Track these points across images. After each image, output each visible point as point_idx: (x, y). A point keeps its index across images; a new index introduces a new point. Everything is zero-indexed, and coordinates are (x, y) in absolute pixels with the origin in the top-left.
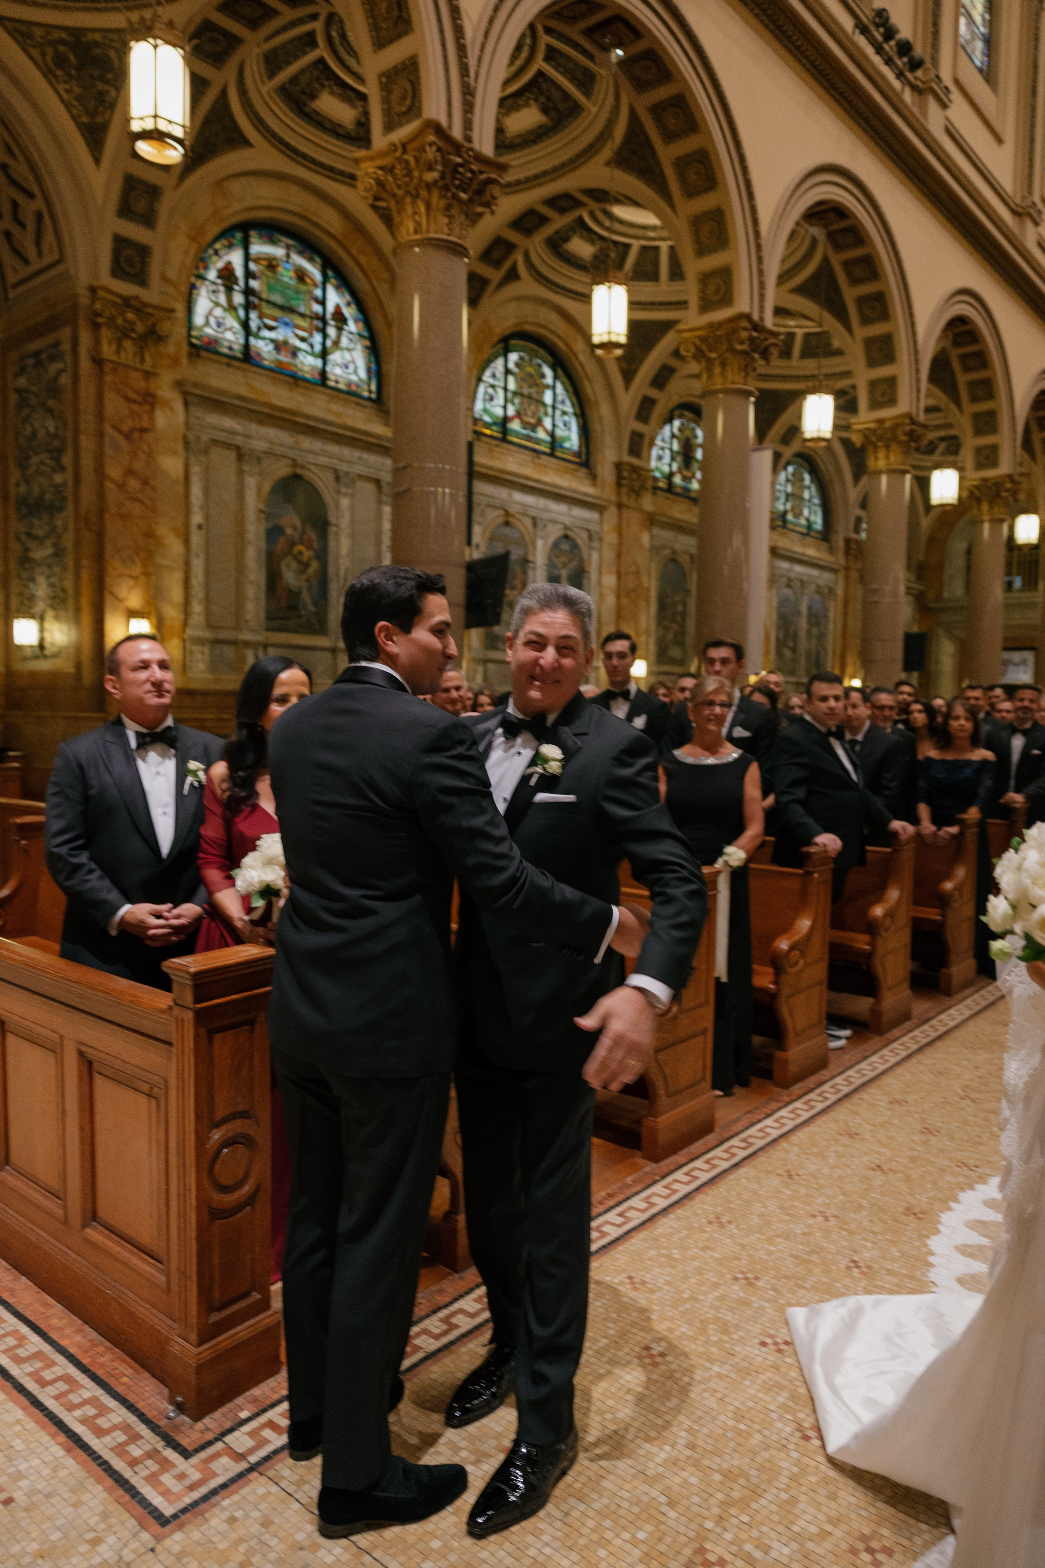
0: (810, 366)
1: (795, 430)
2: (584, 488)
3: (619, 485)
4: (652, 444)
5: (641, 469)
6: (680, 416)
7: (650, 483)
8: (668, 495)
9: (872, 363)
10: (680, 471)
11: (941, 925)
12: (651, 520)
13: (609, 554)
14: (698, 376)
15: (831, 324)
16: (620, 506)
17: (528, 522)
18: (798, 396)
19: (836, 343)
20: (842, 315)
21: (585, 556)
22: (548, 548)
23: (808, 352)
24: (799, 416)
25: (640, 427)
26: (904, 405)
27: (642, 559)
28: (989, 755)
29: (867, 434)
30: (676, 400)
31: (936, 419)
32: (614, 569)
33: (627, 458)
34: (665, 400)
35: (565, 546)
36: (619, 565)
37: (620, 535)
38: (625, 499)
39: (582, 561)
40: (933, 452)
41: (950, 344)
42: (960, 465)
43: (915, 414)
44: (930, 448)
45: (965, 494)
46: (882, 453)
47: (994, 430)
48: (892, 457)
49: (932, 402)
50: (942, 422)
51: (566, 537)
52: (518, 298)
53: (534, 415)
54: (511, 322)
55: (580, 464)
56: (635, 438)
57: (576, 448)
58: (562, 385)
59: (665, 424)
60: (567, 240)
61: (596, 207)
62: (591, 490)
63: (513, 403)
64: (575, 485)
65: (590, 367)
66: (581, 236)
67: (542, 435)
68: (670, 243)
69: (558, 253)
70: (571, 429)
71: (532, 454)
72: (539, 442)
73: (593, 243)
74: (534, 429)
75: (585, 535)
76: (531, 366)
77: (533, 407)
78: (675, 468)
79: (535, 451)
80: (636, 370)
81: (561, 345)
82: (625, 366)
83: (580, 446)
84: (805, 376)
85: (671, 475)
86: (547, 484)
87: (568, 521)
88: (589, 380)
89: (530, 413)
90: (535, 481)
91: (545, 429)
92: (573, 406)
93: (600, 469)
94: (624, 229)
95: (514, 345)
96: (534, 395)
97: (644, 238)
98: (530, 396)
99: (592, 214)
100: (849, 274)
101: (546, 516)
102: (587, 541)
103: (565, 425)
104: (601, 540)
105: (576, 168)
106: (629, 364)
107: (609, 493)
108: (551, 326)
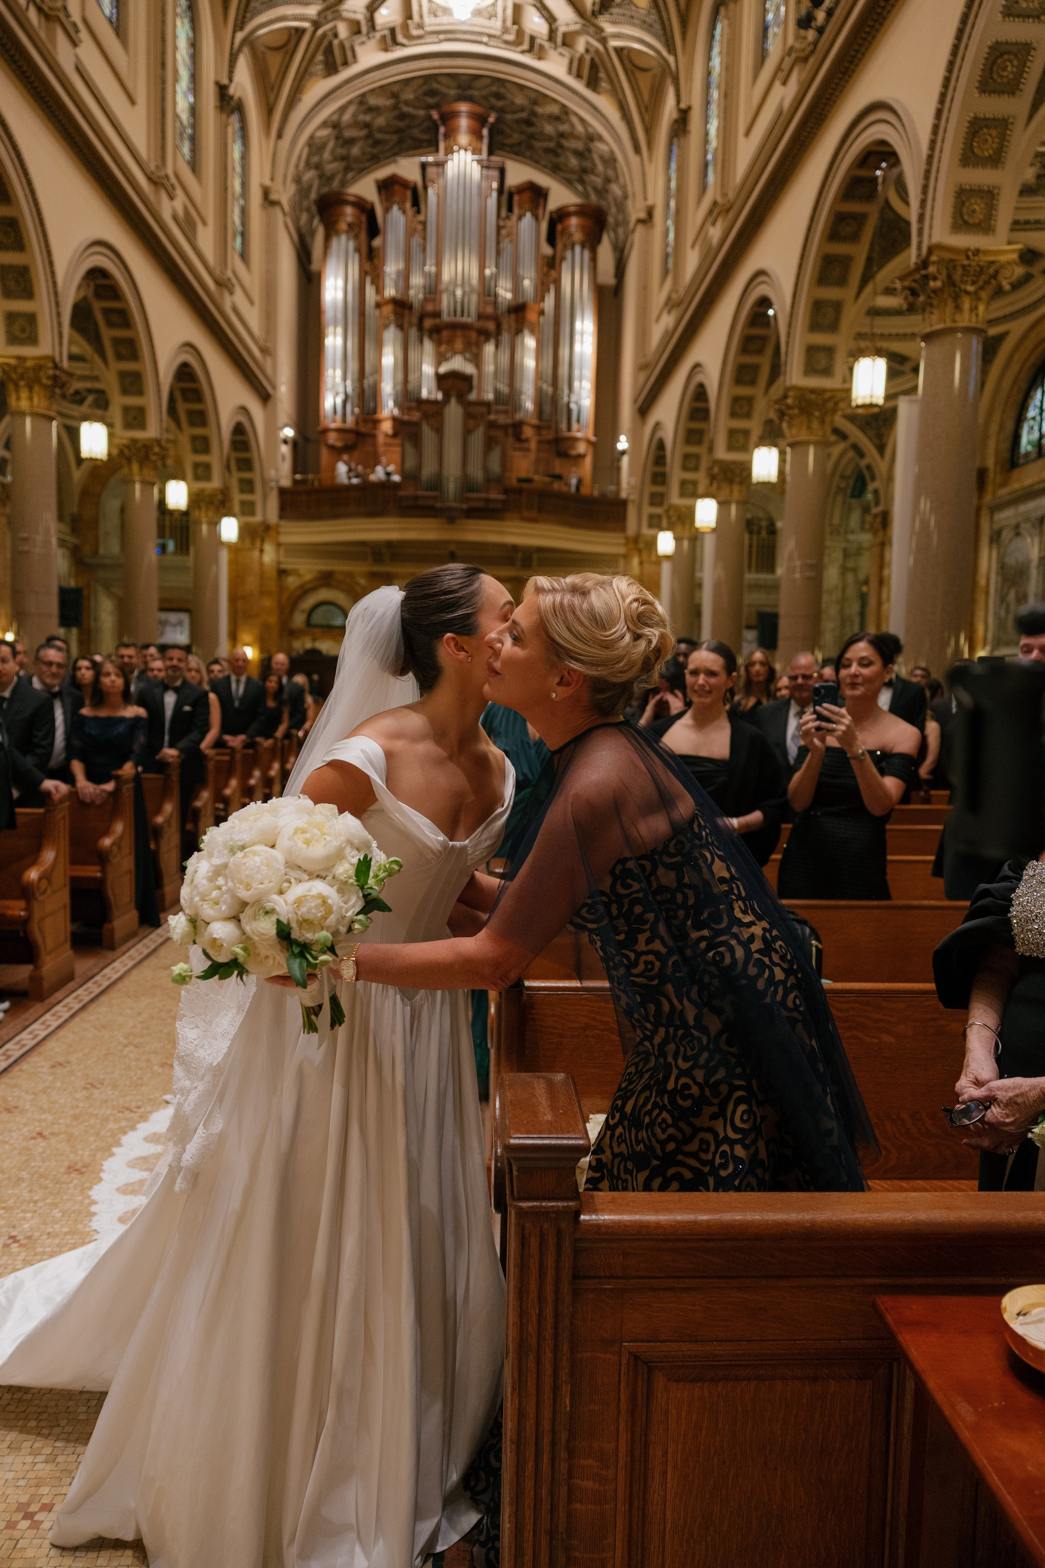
9: (8, 294)
11: (102, 882)
26: (45, 347)
28: (141, 712)
29: (6, 370)
31: (79, 369)
40: (81, 402)
41: (90, 293)
42: (109, 421)
43: (57, 359)
44: (78, 398)
45: (115, 452)
46: (24, 394)
47: (140, 392)
48: (36, 400)
49: (75, 350)
50: (87, 373)
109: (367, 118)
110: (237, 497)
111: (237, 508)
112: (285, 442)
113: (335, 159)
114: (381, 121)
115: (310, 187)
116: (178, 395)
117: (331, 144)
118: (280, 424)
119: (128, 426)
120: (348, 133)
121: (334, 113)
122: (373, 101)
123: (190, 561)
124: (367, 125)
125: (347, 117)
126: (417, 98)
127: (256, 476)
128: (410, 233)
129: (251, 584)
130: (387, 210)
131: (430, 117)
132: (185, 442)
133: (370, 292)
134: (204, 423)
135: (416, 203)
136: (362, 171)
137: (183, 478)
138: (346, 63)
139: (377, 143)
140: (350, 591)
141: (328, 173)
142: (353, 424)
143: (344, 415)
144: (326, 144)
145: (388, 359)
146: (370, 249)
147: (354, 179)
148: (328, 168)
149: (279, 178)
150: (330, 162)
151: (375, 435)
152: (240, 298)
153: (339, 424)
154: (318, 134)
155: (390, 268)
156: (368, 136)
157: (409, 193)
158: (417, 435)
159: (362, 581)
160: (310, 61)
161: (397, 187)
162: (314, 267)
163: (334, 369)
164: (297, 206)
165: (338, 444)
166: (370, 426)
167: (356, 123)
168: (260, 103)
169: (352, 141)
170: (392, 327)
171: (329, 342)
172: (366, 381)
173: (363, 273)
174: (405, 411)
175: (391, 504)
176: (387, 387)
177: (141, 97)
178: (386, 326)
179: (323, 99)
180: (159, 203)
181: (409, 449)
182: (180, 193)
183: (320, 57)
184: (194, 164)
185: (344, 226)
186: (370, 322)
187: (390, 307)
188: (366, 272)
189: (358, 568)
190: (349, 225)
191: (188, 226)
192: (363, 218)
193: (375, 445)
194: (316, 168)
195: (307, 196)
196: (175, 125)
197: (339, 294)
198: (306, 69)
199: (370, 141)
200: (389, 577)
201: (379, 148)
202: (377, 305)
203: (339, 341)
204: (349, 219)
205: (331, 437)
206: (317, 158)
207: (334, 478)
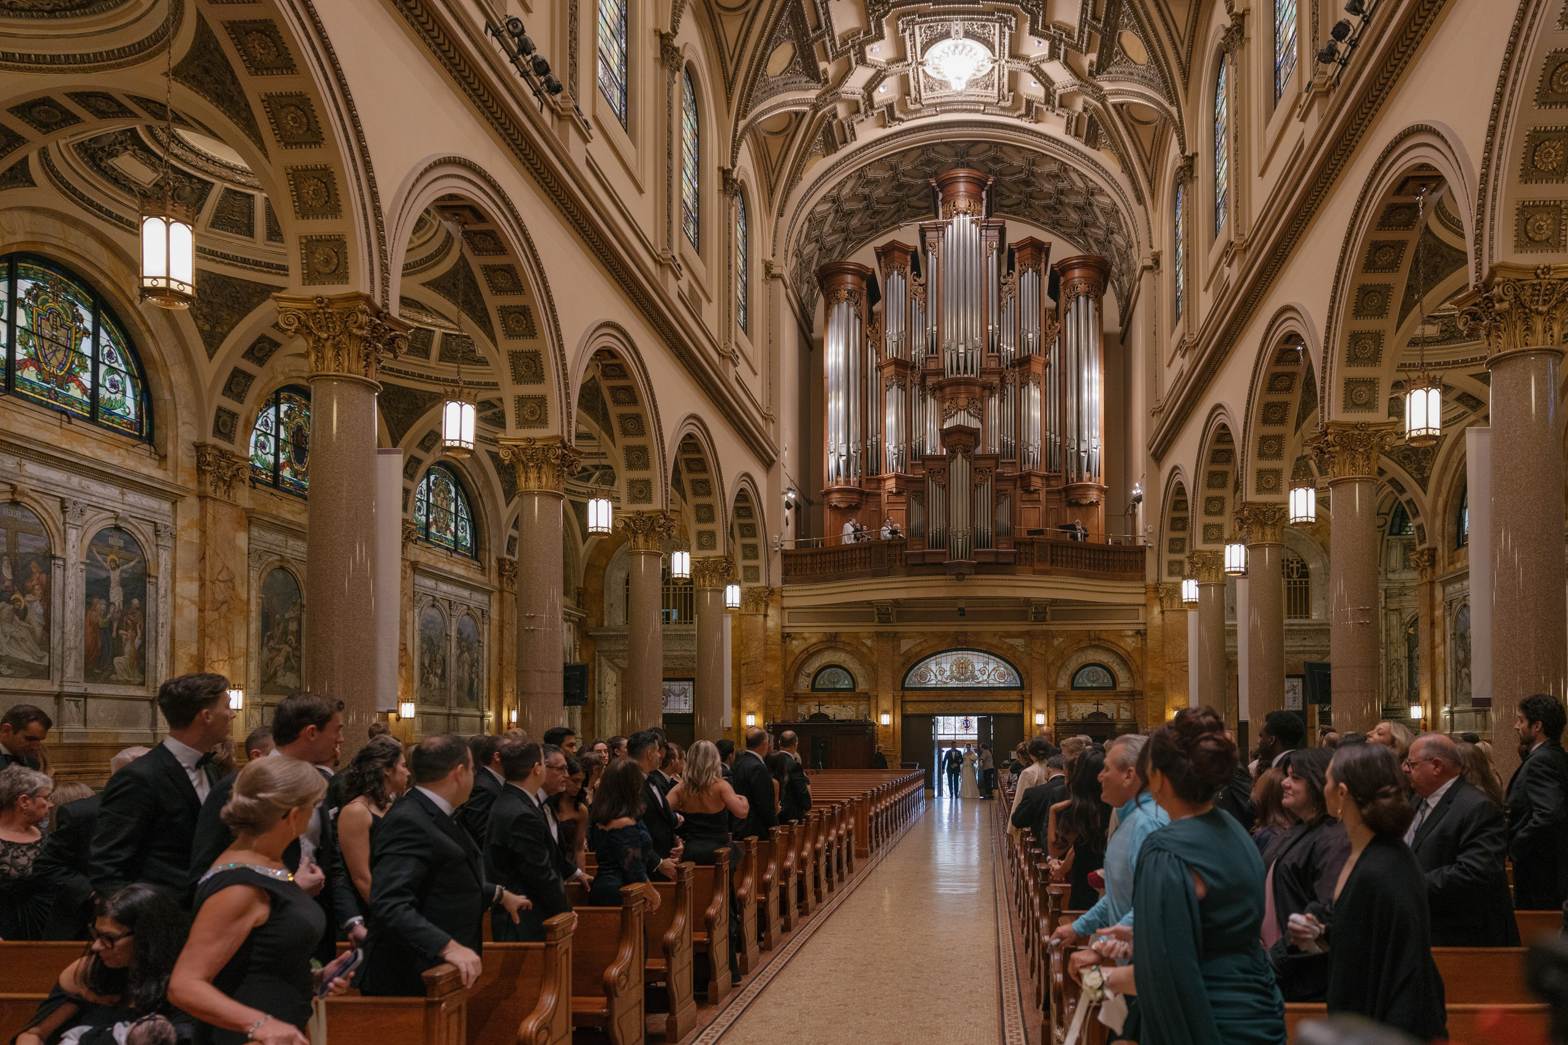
0: (449, 370)
1: (434, 436)
2: (147, 468)
3: (200, 471)
4: (249, 427)
5: (234, 455)
6: (289, 400)
7: (247, 474)
8: (272, 490)
9: (518, 379)
10: (289, 462)
12: (249, 519)
13: (186, 556)
14: (305, 355)
15: (470, 328)
16: (202, 497)
17: (54, 506)
18: (438, 400)
19: (480, 353)
20: (484, 322)
21: (149, 556)
22: (87, 542)
23: (447, 355)
24: (439, 422)
25: (230, 404)
26: (554, 428)
27: (238, 565)
29: (515, 451)
30: (281, 380)
31: (586, 447)
32: (195, 575)
33: (211, 440)
34: (265, 378)
35: (116, 541)
36: (202, 571)
37: (203, 532)
38: (210, 490)
39: (145, 561)
40: (588, 479)
41: (599, 374)
42: (615, 495)
43: (566, 439)
44: (585, 475)
45: (621, 525)
46: (533, 475)
47: (646, 466)
48: (544, 480)
49: (583, 429)
50: (595, 450)
51: (118, 528)
52: (34, 210)
53: (61, 365)
54: (20, 238)
55: (140, 438)
56: (225, 417)
57: (132, 416)
58: (109, 334)
59: (268, 406)
60: (113, 154)
61: (156, 123)
62: (158, 474)
63: (25, 345)
64: (131, 463)
65: (155, 321)
66: (134, 155)
67: (75, 392)
68: (265, 195)
69: (99, 167)
70: (124, 394)
71: (58, 415)
72: (72, 401)
73: (156, 170)
74: (63, 382)
75: (148, 529)
76: (55, 301)
77: (60, 355)
78: (282, 458)
79: (63, 412)
80: (224, 336)
81: (107, 284)
82: (207, 327)
83: (139, 416)
84: (446, 380)
85: (277, 467)
86: (85, 458)
87: (119, 508)
88: (153, 336)
89: (54, 362)
90: (64, 451)
91: (80, 385)
92: (126, 363)
93: (170, 448)
94: (201, 163)
95: (25, 269)
96: (62, 340)
97: (231, 181)
98: (54, 340)
99: (149, 129)
100: (490, 281)
101: (83, 499)
102: (152, 537)
103: (114, 385)
104: (174, 537)
105: (119, 66)
106: (213, 327)
107: (186, 479)
108: (88, 257)
109: (866, 191)
110: (740, 563)
111: (741, 575)
112: (788, 506)
113: (835, 231)
114: (879, 192)
115: (810, 262)
116: (682, 466)
117: (831, 218)
118: (783, 489)
119: (633, 499)
120: (846, 207)
121: (834, 188)
122: (871, 174)
123: (693, 628)
124: (865, 197)
125: (846, 191)
126: (914, 168)
127: (759, 541)
128: (910, 297)
129: (756, 649)
130: (887, 276)
131: (928, 184)
132: (689, 511)
133: (872, 358)
134: (709, 493)
135: (916, 267)
136: (862, 241)
137: (688, 550)
138: (845, 142)
139: (876, 213)
140: (855, 653)
141: (828, 246)
142: (857, 485)
143: (848, 476)
144: (826, 218)
145: (891, 419)
146: (871, 313)
147: (854, 250)
148: (829, 240)
149: (780, 253)
150: (830, 235)
151: (880, 495)
152: (743, 369)
153: (842, 485)
154: (819, 209)
155: (893, 331)
156: (867, 208)
157: (909, 258)
158: (923, 492)
159: (869, 643)
160: (811, 142)
161: (896, 253)
162: (815, 335)
163: (837, 433)
164: (798, 278)
165: (842, 505)
166: (874, 486)
167: (854, 197)
168: (762, 184)
169: (851, 213)
170: (895, 387)
171: (831, 406)
172: (869, 442)
173: (864, 338)
174: (909, 470)
175: (898, 563)
176: (891, 447)
177: (649, 186)
178: (889, 387)
179: (823, 176)
180: (666, 284)
181: (915, 506)
182: (685, 272)
183: (819, 137)
184: (699, 245)
185: (844, 294)
186: (873, 385)
187: (893, 367)
188: (867, 336)
189: (865, 630)
190: (850, 292)
191: (693, 303)
192: (864, 285)
193: (879, 504)
194: (817, 241)
195: (808, 269)
196: (680, 210)
197: (841, 359)
198: (806, 149)
199: (869, 212)
200: (896, 637)
201: (878, 218)
202: (880, 368)
203: (841, 404)
204: (850, 287)
205: (835, 499)
206: (817, 233)
207: (839, 539)
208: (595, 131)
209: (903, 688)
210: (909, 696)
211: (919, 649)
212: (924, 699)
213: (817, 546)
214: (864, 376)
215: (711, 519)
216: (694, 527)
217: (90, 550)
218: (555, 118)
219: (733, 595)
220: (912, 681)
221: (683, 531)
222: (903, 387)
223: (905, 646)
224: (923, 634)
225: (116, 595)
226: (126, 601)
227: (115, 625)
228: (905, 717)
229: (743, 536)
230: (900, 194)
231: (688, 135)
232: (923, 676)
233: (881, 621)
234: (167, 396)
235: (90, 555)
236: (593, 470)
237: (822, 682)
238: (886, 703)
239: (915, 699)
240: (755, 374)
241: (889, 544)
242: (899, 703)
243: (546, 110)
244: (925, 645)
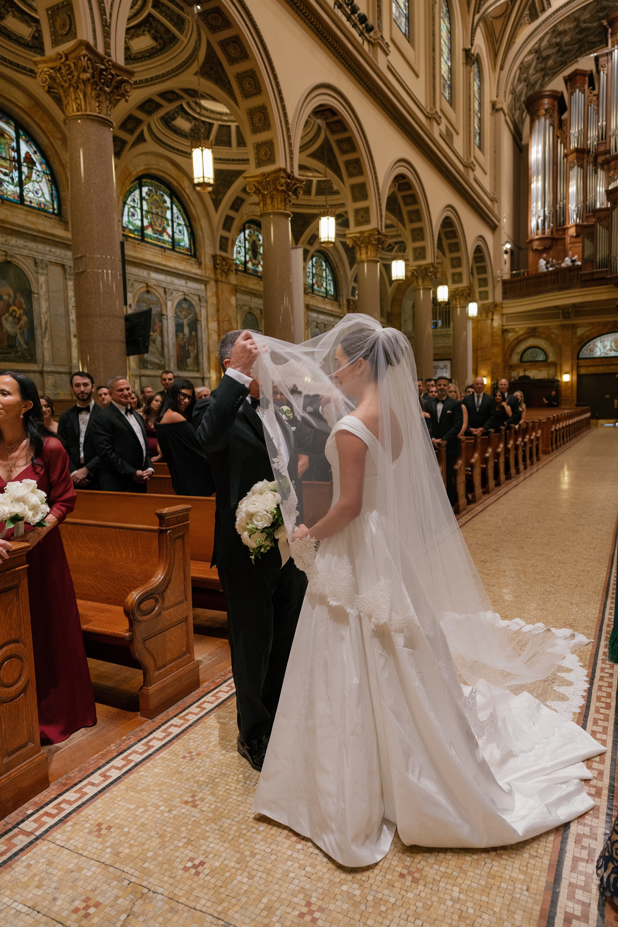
0: (321, 200)
1: (315, 236)
2: (195, 270)
3: (215, 268)
4: (233, 244)
5: (228, 258)
6: (249, 228)
7: (233, 267)
8: (245, 275)
9: (355, 199)
10: (251, 260)
12: (236, 290)
13: (212, 310)
14: (257, 204)
15: (332, 176)
16: (216, 281)
17: (161, 291)
18: (316, 217)
19: (335, 187)
20: (337, 171)
21: (198, 311)
22: (175, 306)
23: (319, 192)
24: (317, 229)
25: (225, 234)
26: (374, 224)
27: (232, 312)
29: (355, 240)
30: (246, 218)
31: (391, 232)
32: (215, 319)
33: (219, 252)
34: (239, 218)
35: (185, 305)
36: (218, 316)
37: (218, 298)
38: (219, 277)
39: (196, 315)
40: (392, 250)
41: (396, 190)
42: (406, 258)
43: (380, 229)
44: (390, 248)
46: (364, 251)
48: (369, 253)
49: (389, 222)
51: (185, 299)
52: (146, 153)
53: (160, 225)
54: (142, 168)
55: (191, 255)
56: (223, 240)
57: (187, 246)
58: (177, 207)
59: (240, 232)
60: (174, 119)
61: (191, 100)
62: (198, 272)
63: (147, 218)
64: (188, 268)
65: (193, 197)
66: (182, 117)
67: (166, 237)
68: (236, 124)
69: (169, 126)
70: (184, 235)
71: (160, 249)
72: (164, 242)
73: (190, 122)
74: (161, 234)
75: (196, 298)
76: (156, 195)
77: (159, 221)
78: (248, 259)
79: (162, 247)
80: (221, 200)
81: (175, 183)
82: (214, 197)
83: (190, 245)
84: (319, 206)
85: (246, 263)
86: (171, 267)
87: (185, 290)
88: (193, 205)
89: (158, 224)
90: (164, 266)
91: (168, 234)
92: (184, 220)
93: (203, 259)
94: (208, 114)
95: (145, 182)
96: (160, 213)
97: (221, 120)
98: (157, 214)
99: (188, 104)
100: (340, 148)
101: (172, 287)
102: (198, 302)
103: (180, 232)
104: (206, 301)
105: (176, 75)
106: (217, 196)
107: (209, 273)
108: (168, 172)
109: (558, 40)
110: (477, 290)
111: (477, 297)
112: (506, 252)
113: (537, 72)
114: (567, 38)
115: (520, 95)
117: (534, 64)
118: (503, 243)
119: (416, 259)
120: (544, 54)
121: (536, 43)
122: (561, 28)
124: (557, 44)
125: (544, 43)
126: (592, 16)
127: (489, 276)
128: (587, 105)
129: (486, 340)
130: (571, 94)
131: (602, 24)
132: (447, 262)
133: (561, 150)
134: (458, 250)
135: (592, 84)
136: (554, 74)
137: (447, 284)
138: (543, 10)
139: (565, 53)
140: (548, 338)
141: (532, 82)
142: (550, 234)
143: (544, 229)
144: (531, 64)
145: (573, 189)
146: (561, 121)
147: (550, 81)
148: (533, 79)
149: (502, 94)
150: (534, 75)
151: (564, 239)
152: (478, 172)
153: (540, 235)
154: (526, 60)
155: (575, 130)
156: (559, 51)
157: (587, 79)
158: (593, 233)
159: (556, 331)
160: (521, 16)
161: (578, 77)
162: (524, 142)
163: (537, 202)
164: (513, 107)
165: (540, 248)
166: (561, 233)
167: (550, 45)
168: (490, 53)
169: (548, 57)
170: (576, 167)
171: (533, 186)
172: (558, 206)
173: (555, 138)
174: (585, 219)
175: (576, 280)
176: (572, 207)
177: (422, 73)
178: (571, 168)
179: (529, 37)
180: (432, 130)
181: (587, 242)
182: (443, 120)
183: (527, 12)
184: (451, 102)
185: (543, 112)
186: (561, 168)
187: (574, 155)
188: (558, 137)
189: (553, 324)
190: (546, 110)
191: (448, 138)
192: (556, 103)
193: (564, 245)
194: (525, 81)
195: (519, 100)
196: (440, 81)
197: (540, 155)
198: (518, 22)
199: (560, 54)
200: (574, 327)
201: (566, 56)
202: (566, 156)
203: (540, 184)
204: (546, 106)
205: (536, 245)
206: (525, 75)
207: (537, 269)
208: (392, 48)
209: (578, 358)
210: (582, 363)
211: (589, 333)
212: (592, 364)
213: (524, 275)
214: (555, 163)
215: (460, 265)
216: (450, 271)
217: (176, 310)
218: (371, 46)
219: (473, 309)
220: (585, 353)
221: (444, 275)
222: (581, 166)
223: (580, 332)
224: (592, 324)
225: (186, 330)
226: (190, 333)
227: (187, 344)
228: (579, 376)
229: (479, 273)
230: (581, 36)
231: (444, 33)
232: (592, 350)
233: (564, 317)
234: (200, 234)
235: (176, 313)
236: (394, 245)
237: (526, 358)
238: (567, 367)
239: (586, 364)
240: (485, 173)
241: (569, 269)
242: (575, 367)
243: (366, 44)
244: (593, 331)
